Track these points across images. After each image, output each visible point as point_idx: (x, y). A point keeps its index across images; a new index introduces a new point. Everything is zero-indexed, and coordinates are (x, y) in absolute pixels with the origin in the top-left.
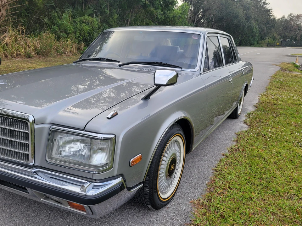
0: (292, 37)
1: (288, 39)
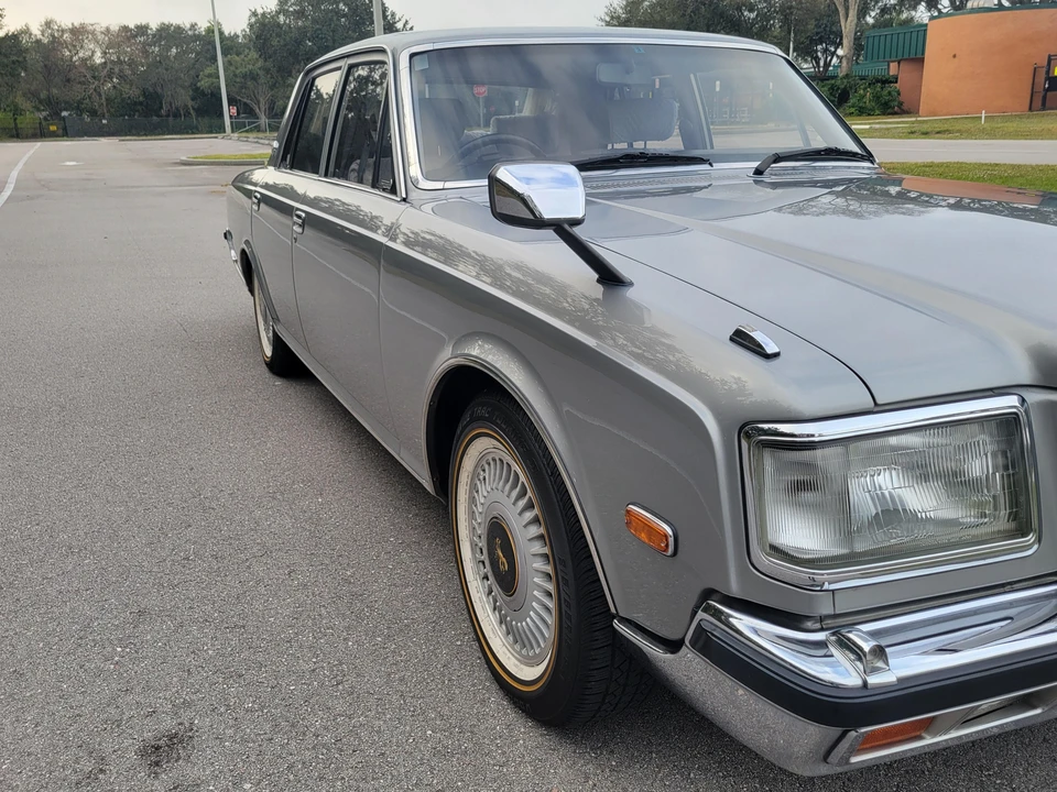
0: (80, 102)
1: (66, 110)
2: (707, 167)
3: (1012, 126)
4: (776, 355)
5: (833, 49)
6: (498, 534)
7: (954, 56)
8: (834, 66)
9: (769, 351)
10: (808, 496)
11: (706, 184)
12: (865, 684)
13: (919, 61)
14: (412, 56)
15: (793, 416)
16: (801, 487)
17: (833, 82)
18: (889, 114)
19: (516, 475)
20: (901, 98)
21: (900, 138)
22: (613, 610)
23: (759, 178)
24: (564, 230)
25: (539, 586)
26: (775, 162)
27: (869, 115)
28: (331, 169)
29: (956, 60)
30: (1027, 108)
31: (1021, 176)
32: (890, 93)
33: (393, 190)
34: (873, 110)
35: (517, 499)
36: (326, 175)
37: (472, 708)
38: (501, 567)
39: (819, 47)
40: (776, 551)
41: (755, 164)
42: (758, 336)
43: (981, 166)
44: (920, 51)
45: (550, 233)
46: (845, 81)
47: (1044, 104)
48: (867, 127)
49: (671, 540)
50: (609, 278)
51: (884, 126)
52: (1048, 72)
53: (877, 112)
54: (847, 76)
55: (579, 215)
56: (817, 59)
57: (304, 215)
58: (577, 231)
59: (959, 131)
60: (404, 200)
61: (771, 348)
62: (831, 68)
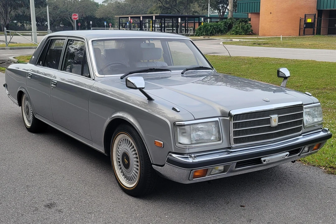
2: (170, 72)
3: (290, 42)
4: (179, 111)
5: (226, 6)
6: (125, 156)
7: (271, 13)
8: (227, 13)
9: (178, 111)
10: (184, 134)
11: (170, 76)
12: (193, 162)
13: (258, 14)
14: (92, 41)
15: (182, 120)
16: (184, 133)
17: (226, 20)
18: (248, 35)
19: (130, 141)
20: (252, 28)
21: (250, 46)
22: (152, 163)
23: (182, 75)
24: (141, 89)
25: (135, 164)
26: (187, 70)
27: (240, 35)
28: (63, 68)
29: (272, 14)
30: (298, 35)
31: (287, 64)
32: (247, 26)
33: (90, 77)
34: (241, 32)
35: (130, 147)
36: (61, 70)
37: (119, 196)
38: (126, 163)
39: (220, 5)
40: (180, 143)
41: (182, 71)
42: (176, 108)
43: (275, 59)
44: (258, 10)
45: (138, 90)
46: (230, 20)
47: (304, 33)
48: (238, 40)
49: (163, 145)
50: (150, 99)
51: (244, 40)
52: (305, 21)
53: (243, 34)
54: (231, 19)
55: (144, 87)
56: (219, 10)
57: (56, 82)
58: (144, 90)
59: (272, 44)
60: (94, 80)
61: (178, 110)
62: (226, 14)
